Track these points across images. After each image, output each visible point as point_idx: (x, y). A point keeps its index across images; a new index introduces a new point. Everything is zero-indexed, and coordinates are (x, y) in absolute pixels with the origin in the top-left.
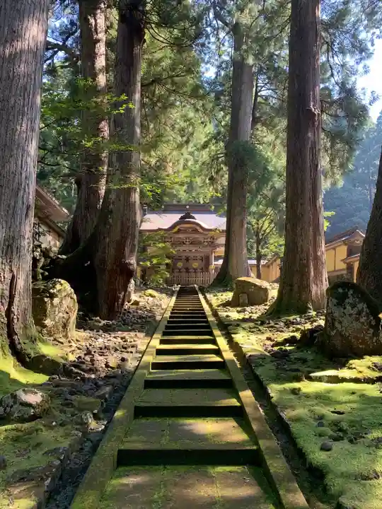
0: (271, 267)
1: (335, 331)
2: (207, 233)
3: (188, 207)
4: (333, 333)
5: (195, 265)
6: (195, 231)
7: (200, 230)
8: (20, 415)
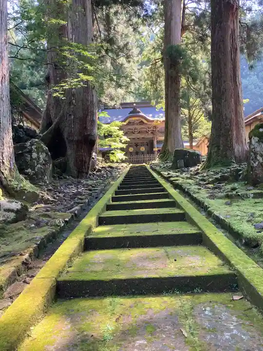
0: (200, 146)
1: (257, 163)
2: (150, 123)
3: (135, 105)
4: (255, 165)
5: (143, 149)
6: (142, 123)
7: (145, 122)
8: (4, 219)
